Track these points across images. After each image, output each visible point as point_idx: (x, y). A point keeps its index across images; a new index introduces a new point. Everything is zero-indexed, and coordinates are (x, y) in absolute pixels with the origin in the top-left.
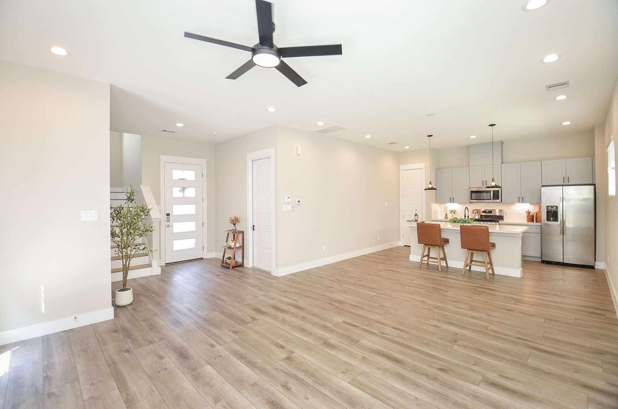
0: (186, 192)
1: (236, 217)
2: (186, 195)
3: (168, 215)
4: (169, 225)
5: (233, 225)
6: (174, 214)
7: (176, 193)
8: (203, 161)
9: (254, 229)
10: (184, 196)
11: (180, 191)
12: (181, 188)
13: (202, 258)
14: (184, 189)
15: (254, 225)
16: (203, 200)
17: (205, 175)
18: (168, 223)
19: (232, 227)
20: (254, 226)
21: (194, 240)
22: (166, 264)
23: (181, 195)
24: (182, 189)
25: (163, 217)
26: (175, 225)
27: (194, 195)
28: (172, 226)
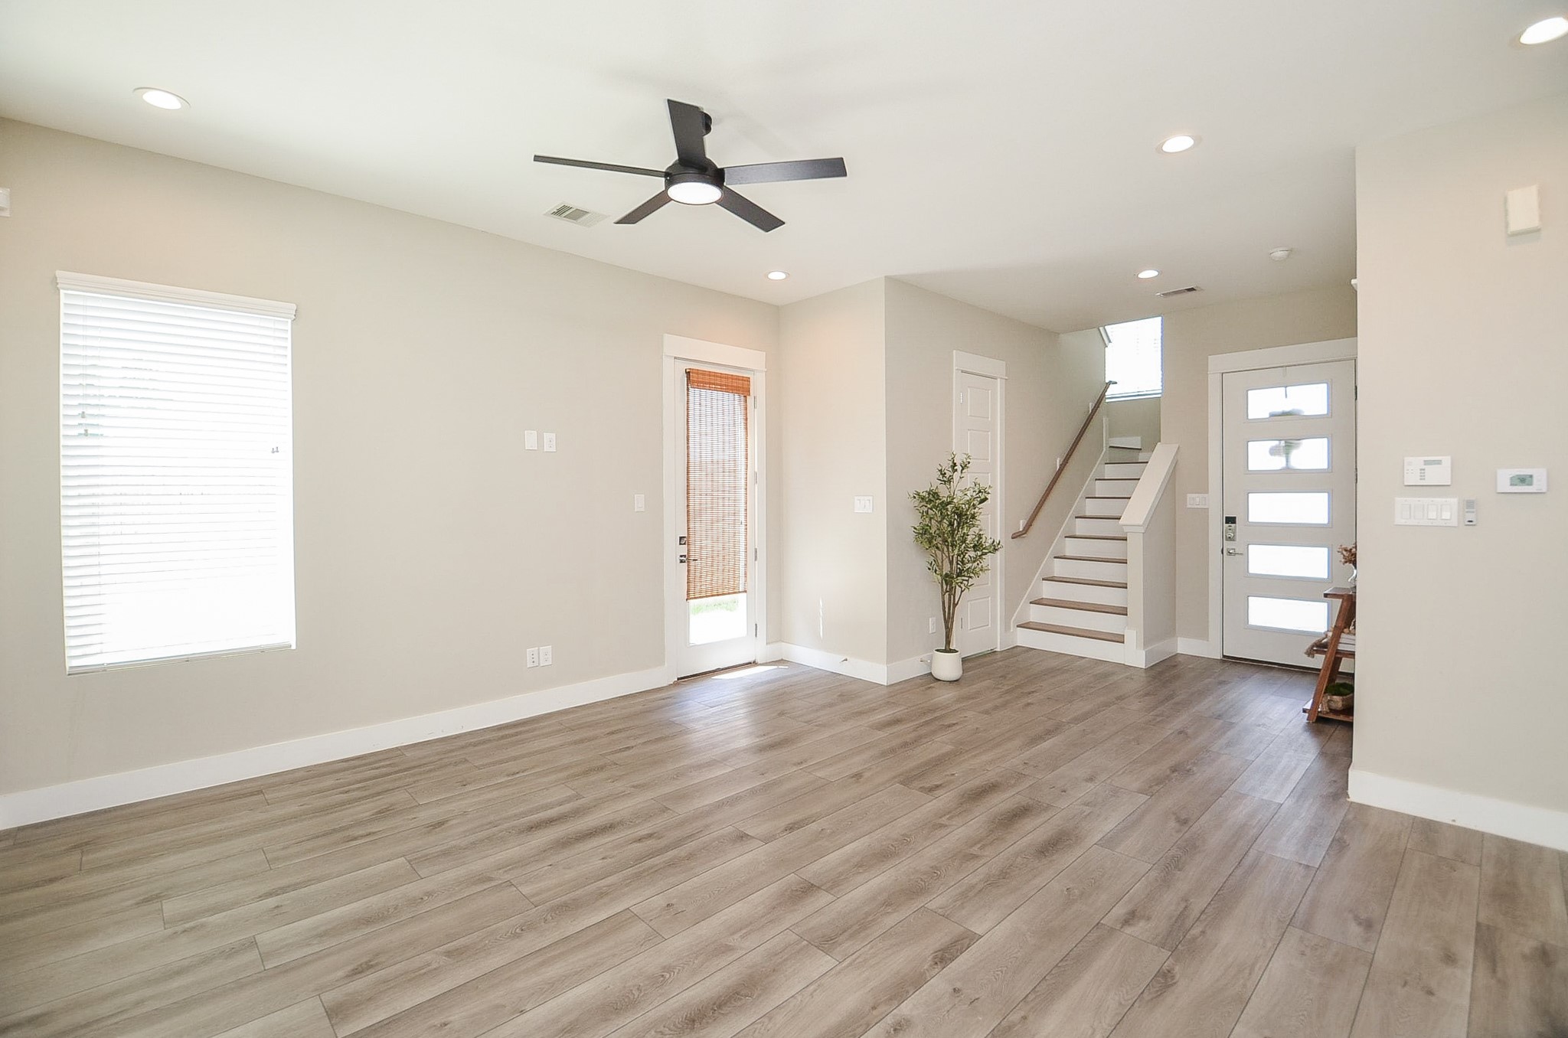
0: (1294, 454)
2: (1294, 464)
3: (1231, 520)
4: (1234, 550)
6: (1252, 519)
7: (1261, 456)
10: (1287, 467)
11: (1274, 452)
12: (1276, 443)
14: (1289, 446)
18: (1228, 545)
21: (1322, 608)
22: (1225, 656)
23: (1278, 463)
24: (1282, 443)
25: (1216, 525)
26: (1255, 551)
27: (1323, 464)
28: (1245, 555)
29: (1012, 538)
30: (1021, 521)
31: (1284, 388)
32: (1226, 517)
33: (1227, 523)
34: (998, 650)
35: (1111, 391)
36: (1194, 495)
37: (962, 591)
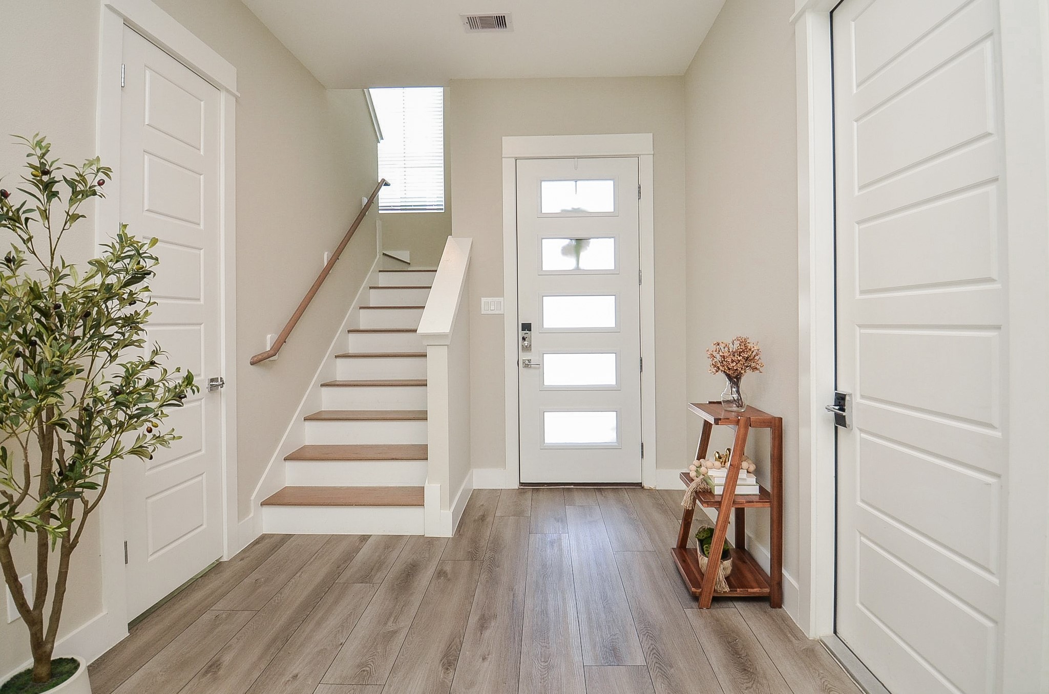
0: (583, 254)
1: (744, 342)
2: (584, 265)
3: (527, 327)
4: (529, 361)
5: (728, 382)
6: (547, 325)
7: (554, 256)
8: (643, 142)
9: (840, 421)
10: (578, 268)
11: (565, 251)
12: (567, 241)
13: (640, 484)
14: (579, 243)
15: (841, 390)
16: (640, 281)
17: (647, 192)
18: (524, 356)
19: (722, 389)
20: (840, 400)
21: (610, 418)
22: (521, 484)
23: (569, 263)
24: (574, 242)
25: (512, 333)
26: (550, 361)
27: (610, 265)
28: (540, 366)
29: (252, 364)
30: (269, 336)
31: (573, 183)
32: (523, 324)
33: (523, 330)
34: (225, 559)
35: (383, 193)
36: (490, 299)
37: (86, 513)
